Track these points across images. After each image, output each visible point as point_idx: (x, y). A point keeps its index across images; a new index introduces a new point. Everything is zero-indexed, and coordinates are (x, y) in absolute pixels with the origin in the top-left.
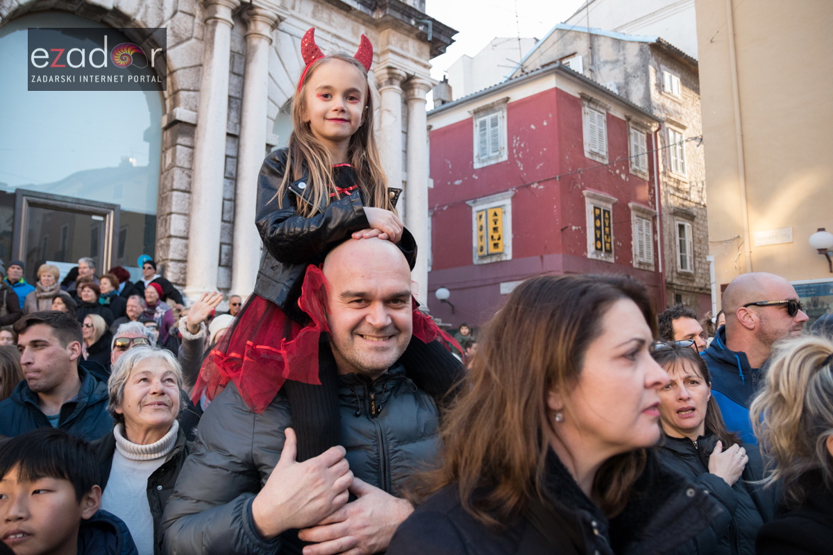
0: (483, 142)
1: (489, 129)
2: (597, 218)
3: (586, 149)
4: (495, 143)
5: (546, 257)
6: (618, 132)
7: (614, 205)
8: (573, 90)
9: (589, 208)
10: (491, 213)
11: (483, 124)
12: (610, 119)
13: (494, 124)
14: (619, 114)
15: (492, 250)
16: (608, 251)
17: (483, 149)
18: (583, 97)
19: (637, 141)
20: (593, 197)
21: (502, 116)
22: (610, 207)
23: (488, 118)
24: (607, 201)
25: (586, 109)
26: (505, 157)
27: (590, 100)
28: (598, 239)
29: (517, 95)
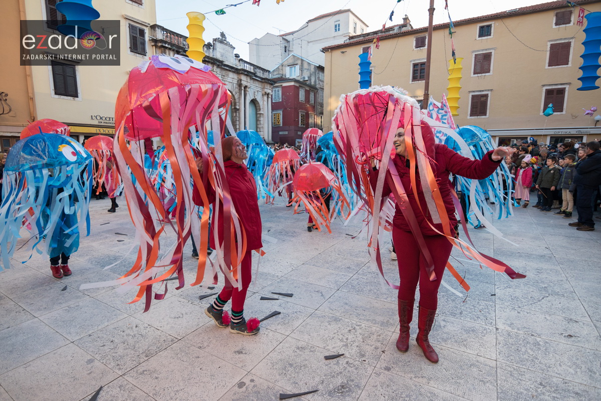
0: (275, 95)
1: (277, 92)
2: (302, 117)
3: (300, 99)
4: (278, 96)
5: (290, 127)
6: (307, 94)
7: (306, 113)
8: (297, 85)
9: (300, 114)
10: (277, 114)
11: (275, 90)
12: (306, 91)
13: (278, 91)
14: (308, 89)
15: (277, 124)
16: (304, 125)
17: (275, 97)
18: (300, 86)
19: (312, 95)
20: (301, 112)
21: (280, 89)
22: (304, 114)
23: (277, 89)
24: (304, 112)
25: (300, 89)
26: (281, 100)
27: (301, 87)
28: (301, 122)
29: (285, 84)
